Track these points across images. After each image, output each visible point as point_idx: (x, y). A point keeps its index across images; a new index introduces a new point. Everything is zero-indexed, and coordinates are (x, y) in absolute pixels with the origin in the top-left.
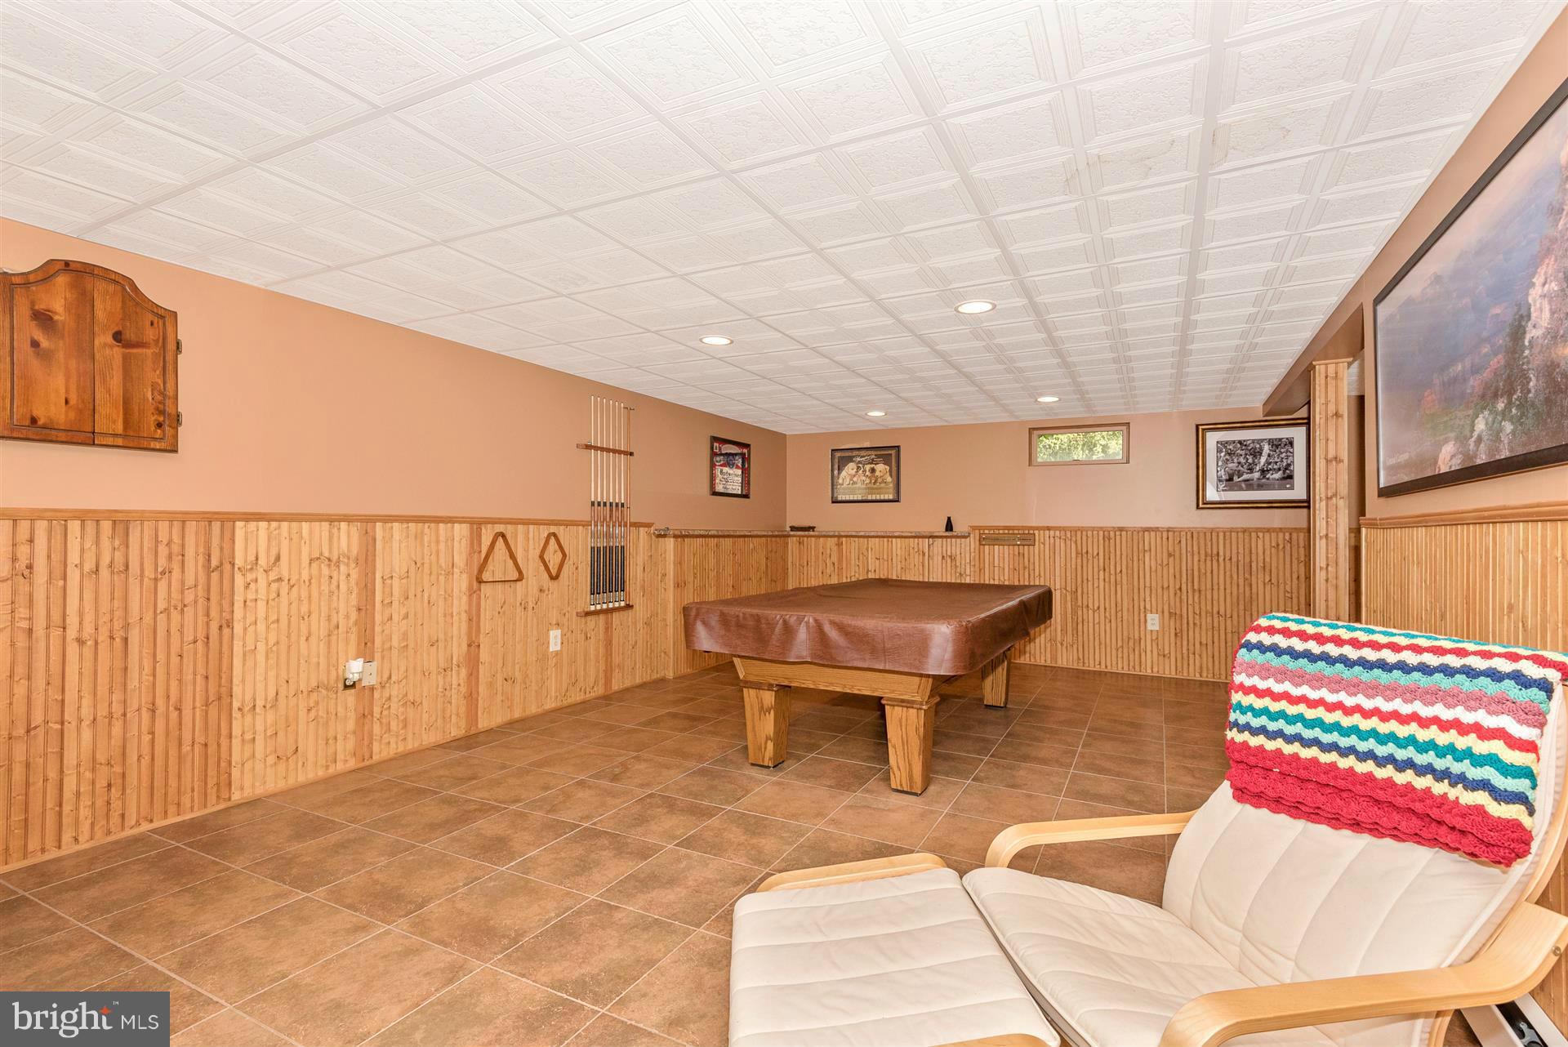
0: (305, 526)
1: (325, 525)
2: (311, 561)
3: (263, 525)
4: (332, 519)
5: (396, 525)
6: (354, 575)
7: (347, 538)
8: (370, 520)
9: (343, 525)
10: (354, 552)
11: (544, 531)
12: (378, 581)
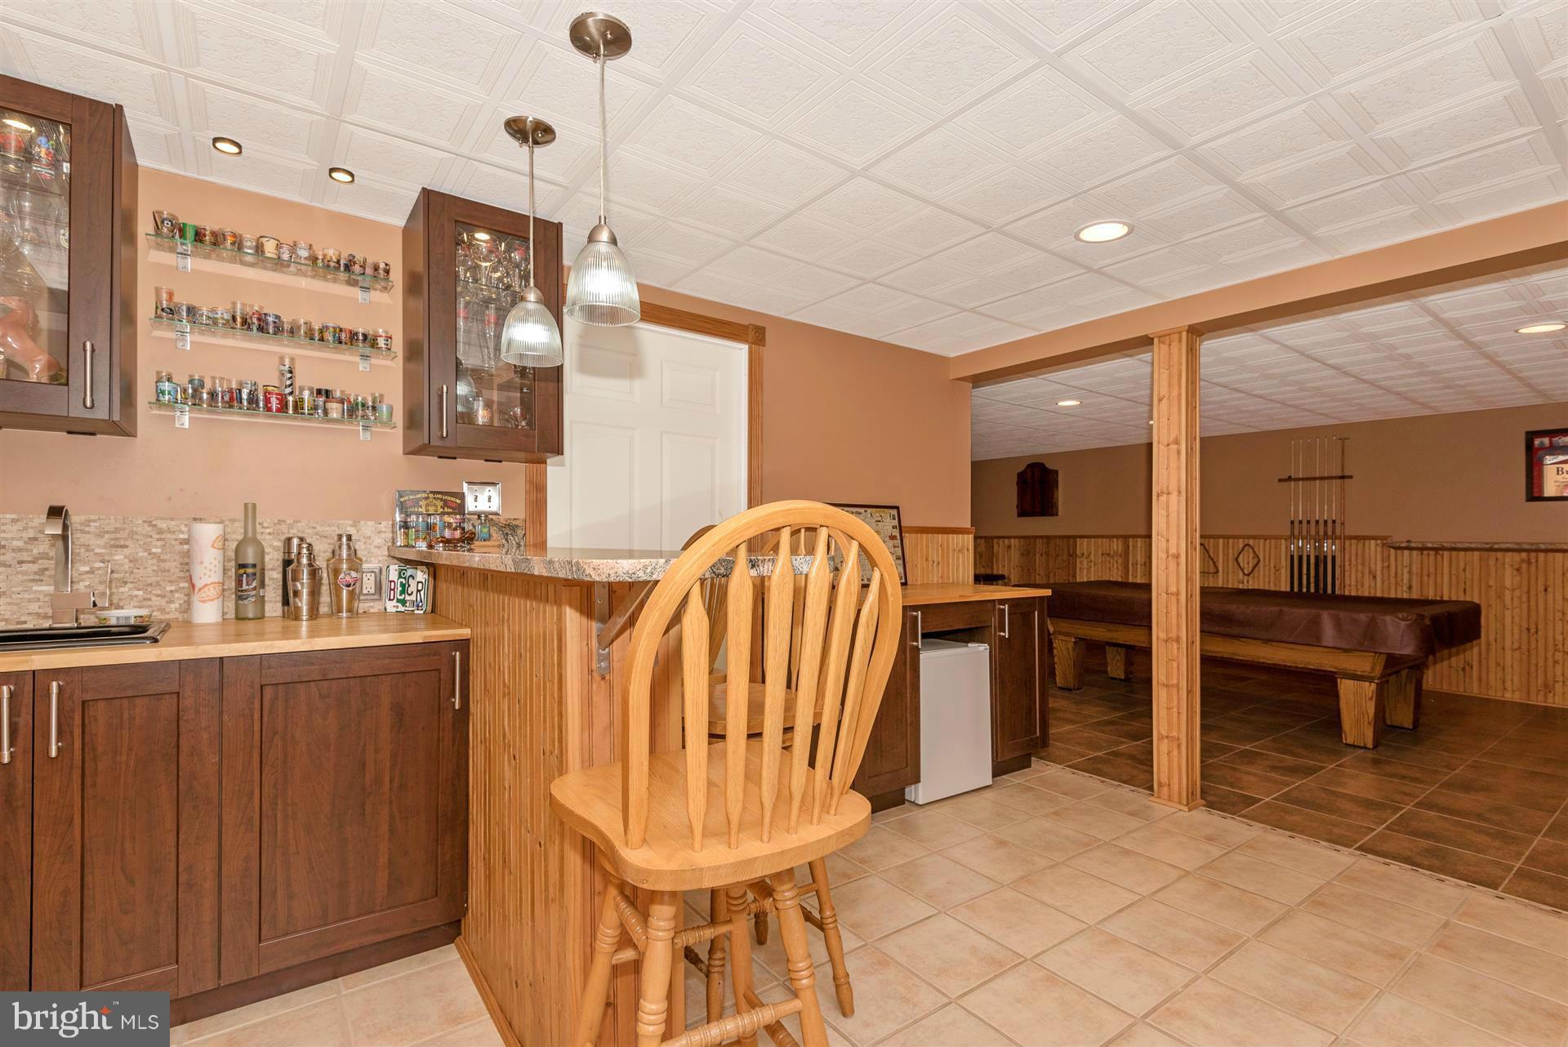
0: (1100, 540)
1: (1108, 540)
2: (1103, 554)
3: (1086, 540)
4: (1111, 537)
5: (1139, 539)
6: (1120, 562)
7: (1117, 546)
8: (1126, 538)
9: (1115, 540)
10: (1120, 551)
11: (1241, 543)
12: (1130, 565)
